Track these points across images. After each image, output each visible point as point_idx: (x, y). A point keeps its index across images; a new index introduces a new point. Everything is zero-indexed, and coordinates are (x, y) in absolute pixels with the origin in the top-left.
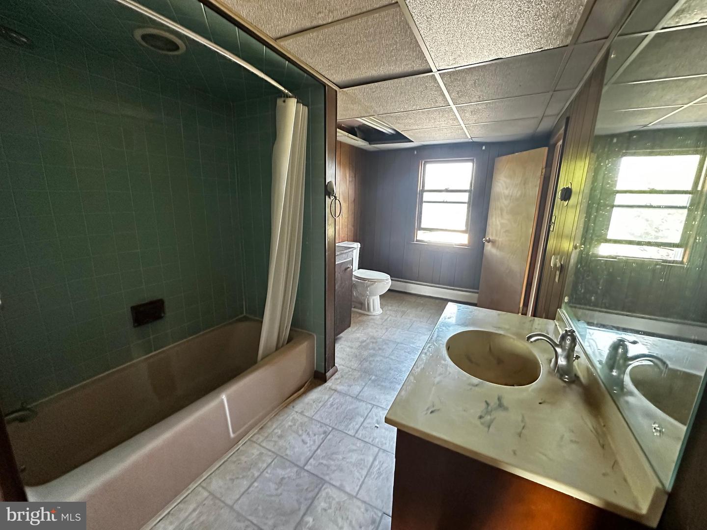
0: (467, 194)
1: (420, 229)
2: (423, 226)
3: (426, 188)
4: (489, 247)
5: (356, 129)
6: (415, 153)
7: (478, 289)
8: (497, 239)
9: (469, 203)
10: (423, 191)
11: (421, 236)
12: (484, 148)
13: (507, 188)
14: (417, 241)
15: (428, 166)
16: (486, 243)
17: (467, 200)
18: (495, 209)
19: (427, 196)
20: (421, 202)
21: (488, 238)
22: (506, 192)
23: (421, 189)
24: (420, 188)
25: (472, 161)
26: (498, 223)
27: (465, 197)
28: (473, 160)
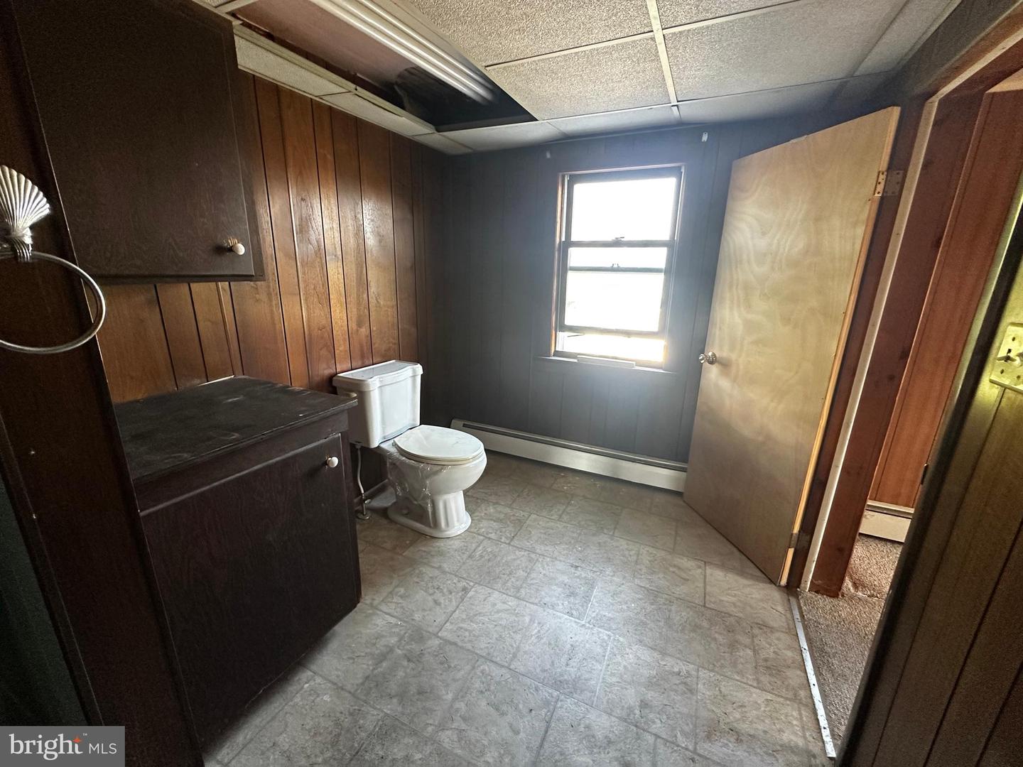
0: (663, 252)
1: (563, 327)
2: (568, 322)
3: (573, 239)
4: (712, 374)
5: (396, 87)
6: (548, 156)
7: (686, 461)
8: (733, 356)
9: (667, 272)
10: (568, 243)
11: (564, 343)
12: (705, 138)
13: (764, 234)
14: (557, 353)
15: (579, 188)
16: (706, 365)
17: (662, 265)
18: (731, 287)
19: (576, 257)
20: (564, 269)
21: (710, 354)
22: (762, 243)
23: (563, 239)
24: (560, 237)
25: (675, 172)
26: (738, 320)
27: (659, 258)
28: (680, 168)
